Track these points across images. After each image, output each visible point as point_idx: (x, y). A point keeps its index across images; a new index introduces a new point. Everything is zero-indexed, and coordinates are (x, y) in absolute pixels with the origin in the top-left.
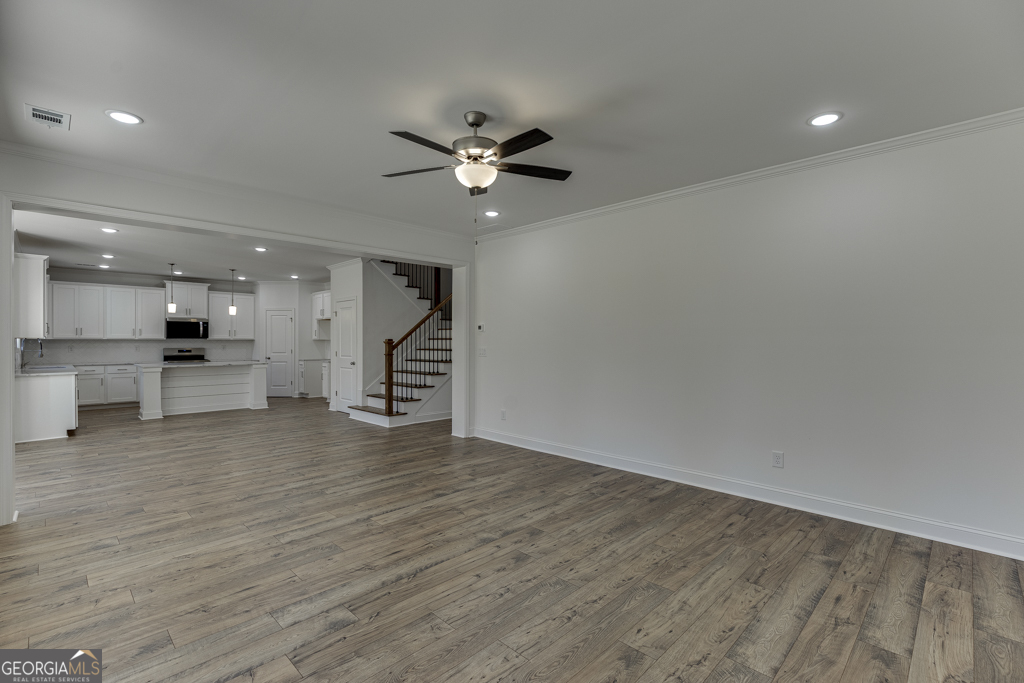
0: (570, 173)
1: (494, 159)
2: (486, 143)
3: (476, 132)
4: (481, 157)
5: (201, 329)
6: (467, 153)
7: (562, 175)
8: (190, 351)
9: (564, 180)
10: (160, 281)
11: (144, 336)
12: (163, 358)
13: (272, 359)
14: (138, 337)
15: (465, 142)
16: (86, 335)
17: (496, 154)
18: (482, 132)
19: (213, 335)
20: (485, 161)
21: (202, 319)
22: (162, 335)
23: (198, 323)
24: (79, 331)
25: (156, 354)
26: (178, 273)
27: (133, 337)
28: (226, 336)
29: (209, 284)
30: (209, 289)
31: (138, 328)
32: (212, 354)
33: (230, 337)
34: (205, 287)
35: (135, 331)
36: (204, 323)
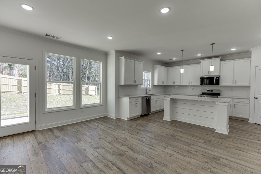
8: (213, 91)
12: (201, 93)
13: (259, 99)
16: (176, 84)
19: (223, 83)
21: (216, 76)
22: (198, 83)
23: (214, 77)
24: (174, 82)
28: (229, 84)
29: (220, 58)
30: (221, 60)
31: (191, 81)
32: (224, 93)
33: (232, 85)
34: (218, 60)
35: (189, 82)
36: (216, 78)
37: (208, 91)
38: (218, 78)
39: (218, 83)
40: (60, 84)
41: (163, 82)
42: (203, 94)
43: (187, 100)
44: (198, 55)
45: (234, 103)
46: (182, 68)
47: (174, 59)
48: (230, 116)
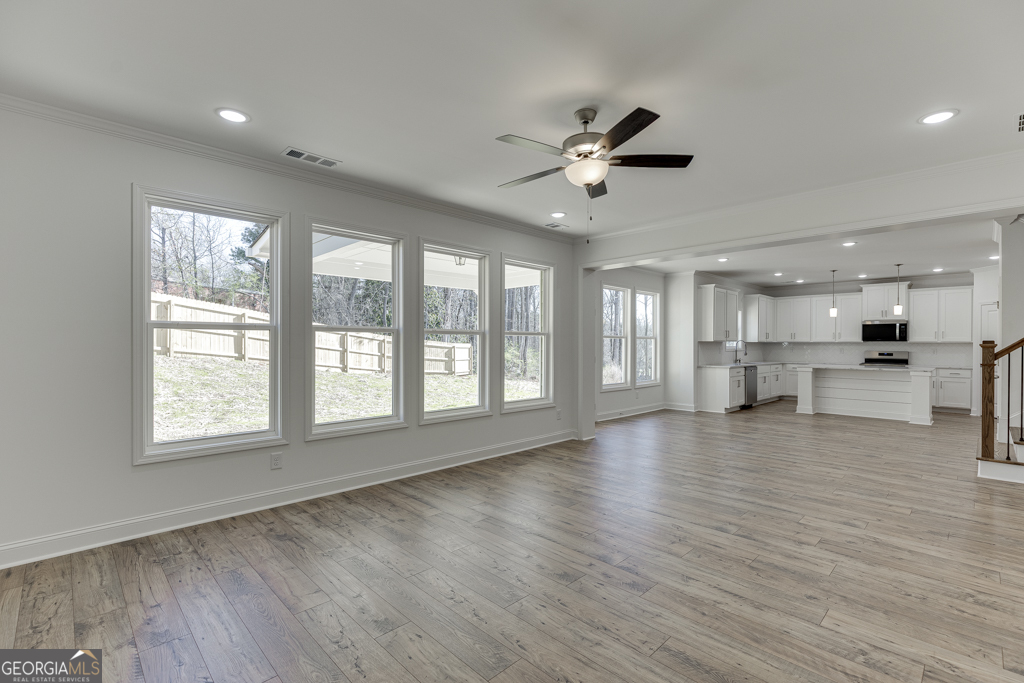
0: (691, 157)
1: (603, 152)
2: (594, 137)
3: (585, 129)
4: (591, 153)
5: (898, 330)
6: (576, 150)
7: (682, 161)
8: (891, 355)
9: (685, 166)
10: (858, 286)
11: (844, 340)
12: (863, 361)
14: (838, 341)
15: (574, 141)
16: (798, 339)
17: (604, 147)
18: (591, 128)
19: (913, 338)
20: (595, 156)
21: (899, 321)
22: (858, 337)
23: (895, 325)
25: (857, 356)
26: (863, 276)
27: (833, 341)
29: (908, 282)
30: (910, 287)
31: (838, 332)
32: (918, 357)
33: (936, 340)
34: (904, 285)
35: (835, 335)
36: (901, 325)
37: (880, 354)
38: (904, 327)
39: (904, 337)
40: (381, 337)
41: (767, 335)
42: (869, 361)
45: (941, 379)
48: (933, 407)
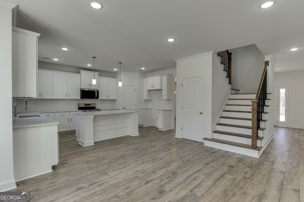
5: (96, 94)
8: (89, 105)
10: (78, 70)
11: (71, 98)
12: (78, 108)
13: (126, 109)
14: (68, 98)
16: (44, 97)
19: (101, 97)
21: (96, 89)
23: (95, 91)
24: (41, 95)
25: (75, 106)
27: (66, 98)
28: (105, 98)
29: (99, 73)
30: (99, 75)
31: (69, 93)
32: (98, 106)
33: (107, 98)
34: (97, 74)
35: (67, 95)
37: (86, 105)
39: (98, 97)
42: (80, 108)
43: (113, 114)
44: (88, 65)
46: (94, 79)
47: (56, 60)
